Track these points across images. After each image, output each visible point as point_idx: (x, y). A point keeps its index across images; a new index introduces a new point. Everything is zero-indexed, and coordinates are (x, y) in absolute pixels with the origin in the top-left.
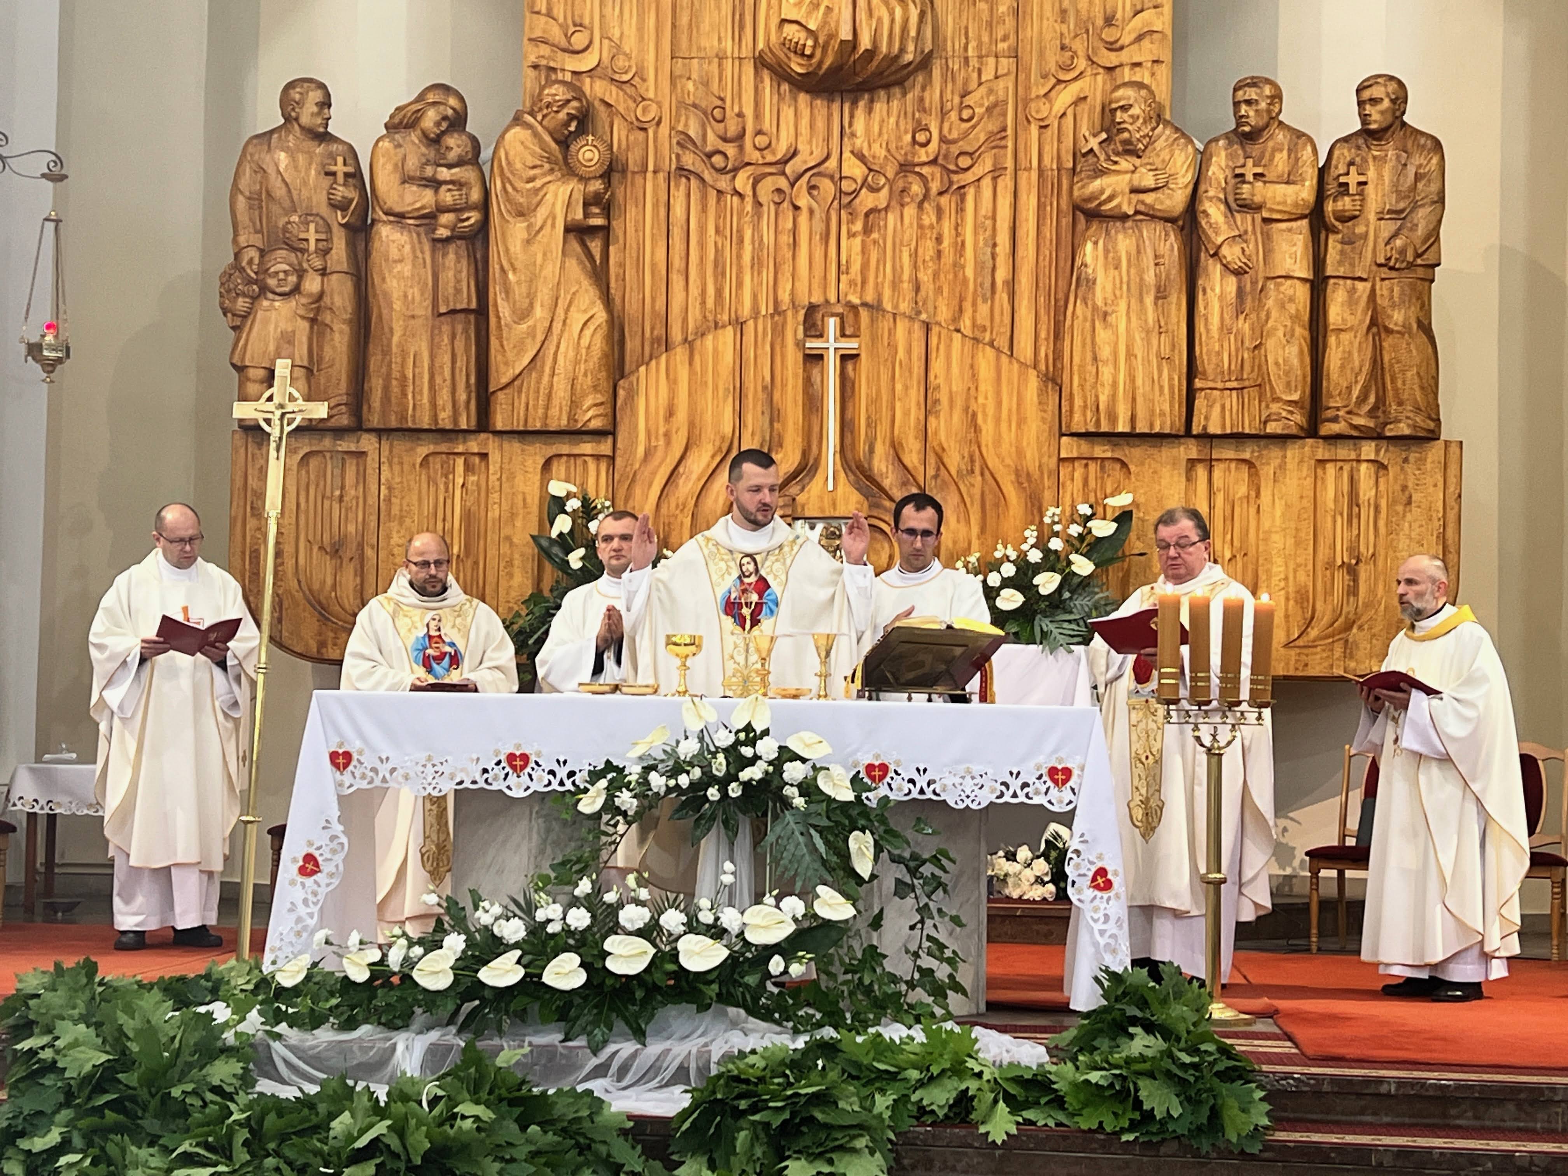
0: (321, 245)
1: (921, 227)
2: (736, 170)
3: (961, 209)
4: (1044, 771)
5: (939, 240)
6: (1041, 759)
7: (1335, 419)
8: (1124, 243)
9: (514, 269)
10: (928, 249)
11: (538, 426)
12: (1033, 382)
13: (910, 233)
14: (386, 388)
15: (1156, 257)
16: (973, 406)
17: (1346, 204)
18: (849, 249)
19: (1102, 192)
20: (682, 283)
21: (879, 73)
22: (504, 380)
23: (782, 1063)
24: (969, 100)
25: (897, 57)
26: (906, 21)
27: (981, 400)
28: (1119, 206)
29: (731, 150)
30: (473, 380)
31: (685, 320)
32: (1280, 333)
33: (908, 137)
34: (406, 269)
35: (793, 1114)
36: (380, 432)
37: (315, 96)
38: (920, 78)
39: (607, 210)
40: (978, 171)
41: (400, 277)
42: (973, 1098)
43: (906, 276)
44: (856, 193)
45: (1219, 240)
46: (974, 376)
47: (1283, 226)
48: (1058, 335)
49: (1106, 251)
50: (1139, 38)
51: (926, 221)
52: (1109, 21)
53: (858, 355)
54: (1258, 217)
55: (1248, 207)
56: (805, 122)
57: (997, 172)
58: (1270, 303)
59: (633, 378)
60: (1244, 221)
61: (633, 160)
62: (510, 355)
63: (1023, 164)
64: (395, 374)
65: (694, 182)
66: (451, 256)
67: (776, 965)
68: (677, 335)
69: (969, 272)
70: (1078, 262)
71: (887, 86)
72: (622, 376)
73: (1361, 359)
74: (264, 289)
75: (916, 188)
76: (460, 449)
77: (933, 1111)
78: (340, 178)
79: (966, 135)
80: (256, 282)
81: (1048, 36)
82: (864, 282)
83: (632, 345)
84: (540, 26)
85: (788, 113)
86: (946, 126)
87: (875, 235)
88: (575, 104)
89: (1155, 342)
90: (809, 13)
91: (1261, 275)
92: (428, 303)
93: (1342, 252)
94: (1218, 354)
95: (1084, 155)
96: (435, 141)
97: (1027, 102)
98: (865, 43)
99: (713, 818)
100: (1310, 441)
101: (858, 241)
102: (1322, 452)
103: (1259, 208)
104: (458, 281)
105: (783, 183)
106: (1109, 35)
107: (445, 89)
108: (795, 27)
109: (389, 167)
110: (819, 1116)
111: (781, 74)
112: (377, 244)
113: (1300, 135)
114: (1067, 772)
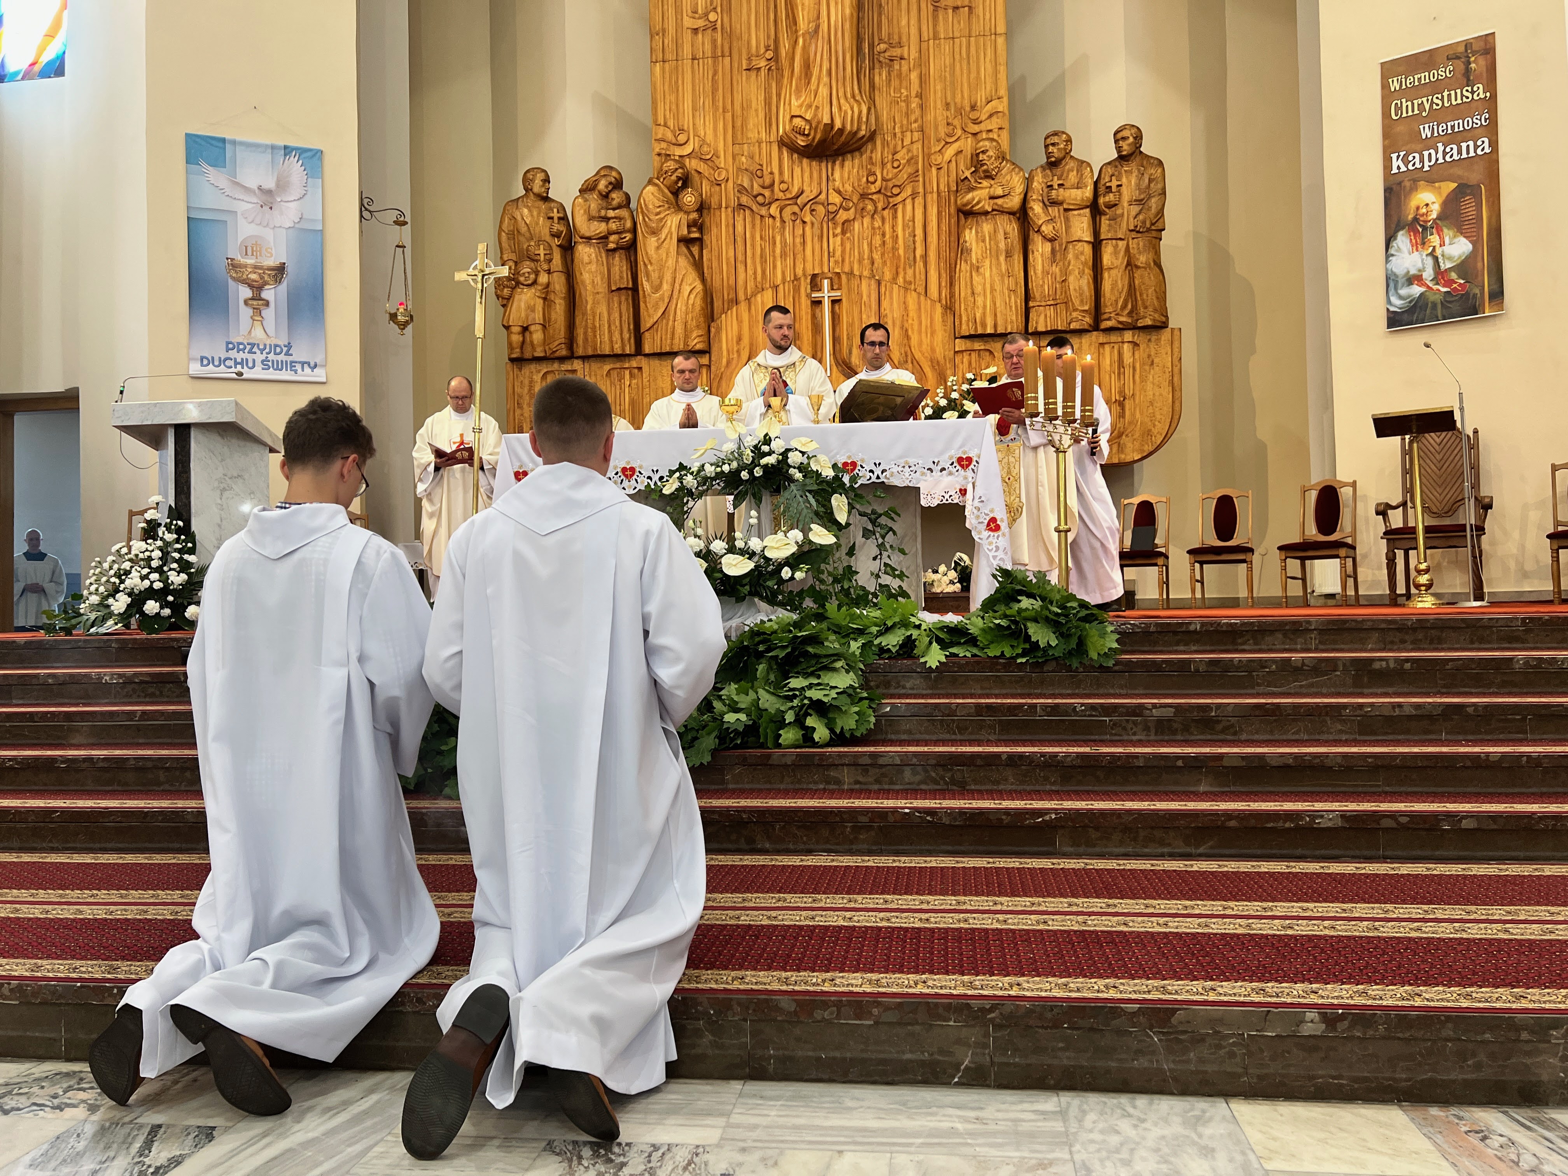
0: (548, 257)
1: (873, 228)
2: (770, 204)
3: (895, 217)
4: (955, 460)
5: (884, 235)
6: (953, 452)
7: (1109, 319)
8: (987, 227)
9: (651, 264)
10: (877, 240)
11: (668, 349)
12: (939, 310)
13: (867, 233)
14: (585, 333)
15: (1005, 234)
16: (906, 325)
17: (1110, 198)
18: (834, 243)
19: (973, 199)
20: (743, 268)
21: (846, 144)
22: (648, 325)
23: (789, 624)
24: (897, 156)
25: (856, 133)
26: (860, 112)
27: (910, 321)
28: (983, 207)
29: (767, 193)
30: (632, 327)
31: (746, 288)
32: (1077, 272)
33: (865, 179)
34: (593, 267)
35: (794, 650)
36: (584, 358)
37: (540, 176)
38: (869, 146)
39: (701, 229)
40: (903, 195)
41: (590, 272)
42: (915, 640)
43: (866, 257)
44: (837, 212)
45: (1040, 222)
46: (906, 309)
47: (1076, 212)
48: (951, 284)
49: (977, 232)
50: (991, 116)
51: (876, 225)
52: (973, 108)
53: (840, 300)
54: (1061, 208)
55: (1055, 203)
56: (807, 175)
57: (914, 196)
58: (1070, 256)
59: (719, 322)
60: (1054, 211)
61: (714, 202)
62: (651, 311)
63: (929, 189)
64: (590, 325)
65: (747, 212)
66: (617, 259)
67: (786, 573)
68: (741, 296)
69: (901, 252)
70: (961, 241)
71: (852, 152)
72: (713, 321)
73: (1122, 284)
74: (518, 283)
75: (870, 207)
76: (627, 365)
77: (889, 650)
78: (556, 220)
79: (896, 175)
80: (513, 280)
81: (940, 119)
82: (843, 261)
83: (717, 304)
84: (661, 132)
85: (797, 171)
86: (885, 172)
87: (848, 235)
88: (680, 170)
89: (1006, 282)
90: (806, 111)
91: (1064, 241)
92: (605, 285)
93: (1110, 225)
94: (1042, 286)
95: (962, 181)
96: (605, 196)
97: (929, 155)
98: (838, 124)
99: (746, 493)
100: (1095, 333)
101: (839, 238)
102: (1102, 338)
103: (1061, 203)
104: (621, 272)
105: (796, 209)
106: (973, 115)
107: (611, 168)
108: (799, 119)
109: (582, 212)
110: (810, 649)
111: (793, 149)
112: (577, 255)
113: (1083, 162)
114: (969, 459)
